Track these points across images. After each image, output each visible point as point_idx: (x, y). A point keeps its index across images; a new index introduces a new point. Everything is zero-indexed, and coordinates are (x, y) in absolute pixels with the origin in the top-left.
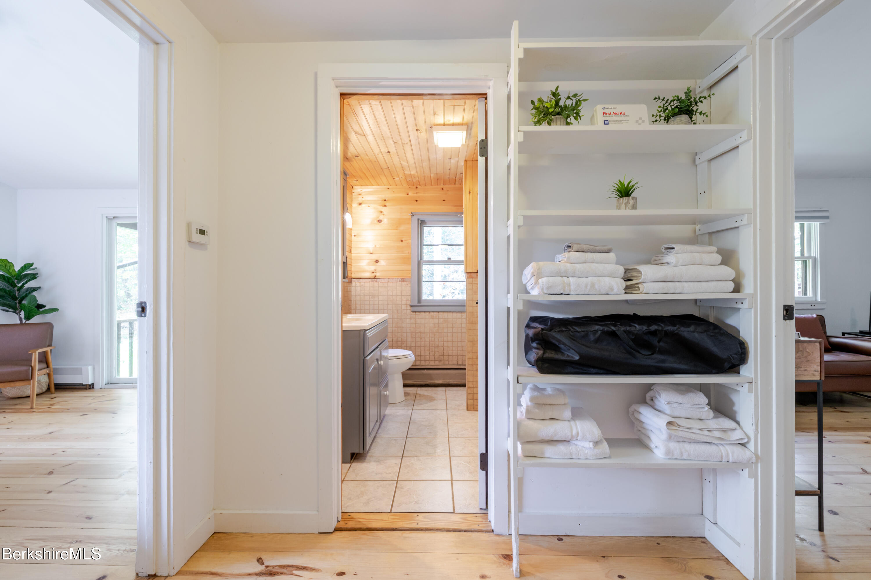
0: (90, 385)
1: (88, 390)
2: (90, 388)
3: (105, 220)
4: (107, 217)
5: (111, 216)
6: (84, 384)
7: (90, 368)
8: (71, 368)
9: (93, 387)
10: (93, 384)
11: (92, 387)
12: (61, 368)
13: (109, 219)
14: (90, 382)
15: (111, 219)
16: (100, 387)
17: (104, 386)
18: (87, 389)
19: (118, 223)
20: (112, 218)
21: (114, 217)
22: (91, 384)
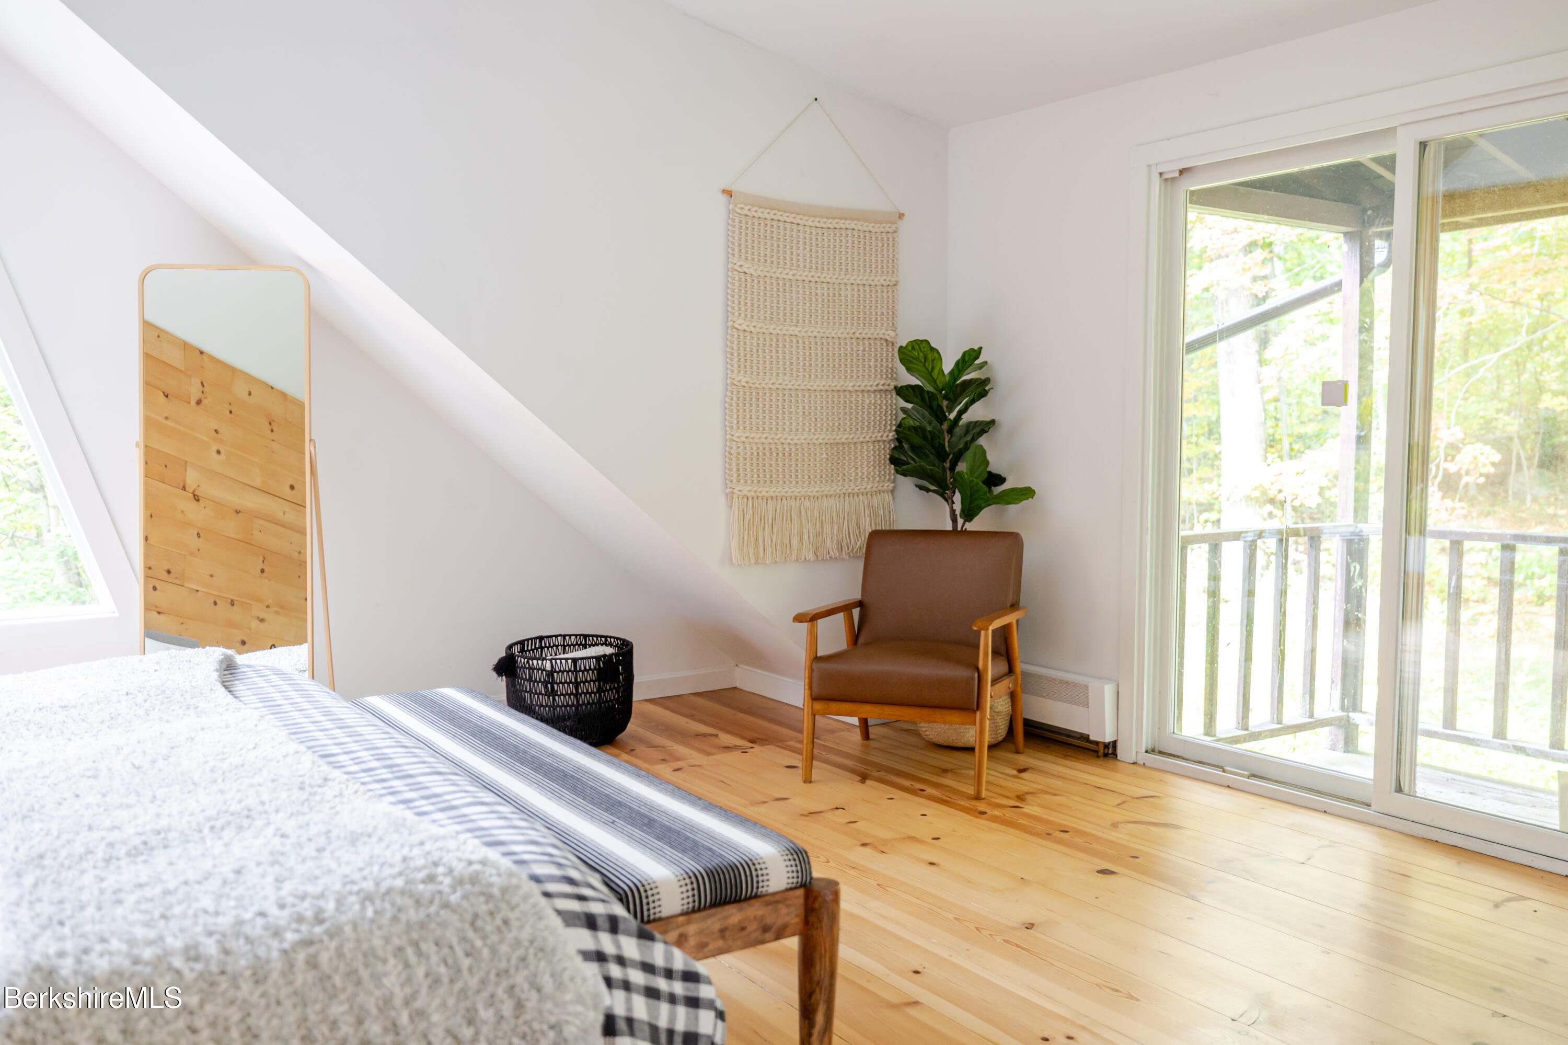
0: (1106, 746)
1: (1100, 761)
2: (1106, 755)
3: (1156, 181)
4: (1161, 174)
5: (1172, 169)
6: (1092, 738)
7: (1108, 691)
8: (1063, 682)
9: (1115, 754)
10: (1115, 743)
11: (1110, 751)
12: (1040, 677)
13: (1166, 180)
14: (1108, 739)
15: (1173, 179)
16: (1133, 759)
17: (1143, 757)
18: (1098, 757)
19: (1192, 193)
20: (1177, 174)
21: (1182, 172)
22: (1109, 743)
